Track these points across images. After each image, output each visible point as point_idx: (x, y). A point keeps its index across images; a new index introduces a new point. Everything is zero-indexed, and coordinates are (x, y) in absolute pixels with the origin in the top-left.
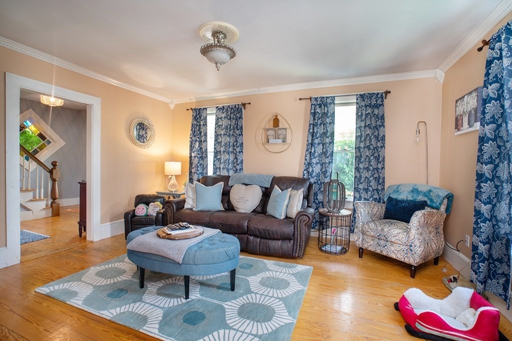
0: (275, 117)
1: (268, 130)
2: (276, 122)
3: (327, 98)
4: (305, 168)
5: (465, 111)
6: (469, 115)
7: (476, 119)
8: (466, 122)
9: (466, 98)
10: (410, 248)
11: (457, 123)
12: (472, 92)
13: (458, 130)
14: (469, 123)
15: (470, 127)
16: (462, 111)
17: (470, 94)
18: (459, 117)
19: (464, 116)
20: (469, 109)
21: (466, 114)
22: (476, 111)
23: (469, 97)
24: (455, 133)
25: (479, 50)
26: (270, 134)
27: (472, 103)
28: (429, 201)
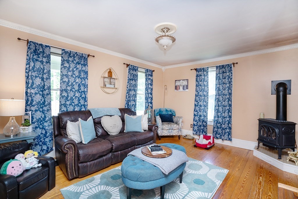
0: (109, 71)
1: (105, 77)
2: (110, 73)
3: (136, 67)
4: (126, 103)
5: (181, 85)
6: (183, 86)
7: (187, 88)
8: (181, 88)
9: (181, 81)
10: (180, 130)
11: (176, 88)
12: (185, 80)
13: (177, 90)
14: (183, 89)
15: (184, 90)
16: (179, 85)
17: (183, 80)
18: (177, 86)
19: (180, 86)
20: (183, 85)
21: (181, 86)
22: (187, 86)
23: (183, 81)
24: (175, 91)
25: (191, 70)
26: (106, 81)
27: (185, 83)
28: (172, 114)
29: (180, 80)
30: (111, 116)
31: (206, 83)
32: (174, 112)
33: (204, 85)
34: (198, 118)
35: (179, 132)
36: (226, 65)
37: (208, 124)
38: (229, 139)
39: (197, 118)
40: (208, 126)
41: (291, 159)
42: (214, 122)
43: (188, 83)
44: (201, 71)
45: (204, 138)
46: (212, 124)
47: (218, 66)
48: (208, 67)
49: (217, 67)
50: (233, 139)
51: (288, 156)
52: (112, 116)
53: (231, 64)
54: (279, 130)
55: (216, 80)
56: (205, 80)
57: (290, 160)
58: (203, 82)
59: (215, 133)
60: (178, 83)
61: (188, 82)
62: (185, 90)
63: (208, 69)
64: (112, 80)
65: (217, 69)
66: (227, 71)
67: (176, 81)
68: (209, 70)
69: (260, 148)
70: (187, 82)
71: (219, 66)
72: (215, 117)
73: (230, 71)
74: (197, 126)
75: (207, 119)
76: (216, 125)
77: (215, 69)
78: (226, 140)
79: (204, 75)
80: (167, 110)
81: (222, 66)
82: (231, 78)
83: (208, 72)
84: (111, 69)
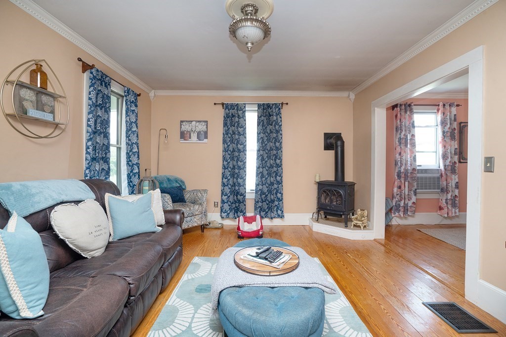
1: (21, 85)
3: (106, 76)
5: (194, 130)
6: (199, 134)
7: (206, 137)
8: (194, 137)
9: (194, 123)
10: (205, 214)
11: (183, 135)
12: (201, 121)
13: (185, 140)
14: (198, 138)
15: (200, 140)
16: (189, 129)
17: (199, 121)
18: (185, 132)
19: (192, 133)
20: (198, 130)
21: (194, 132)
22: (206, 133)
23: (198, 123)
24: (181, 142)
25: (215, 104)
26: (27, 97)
27: (201, 127)
28: (181, 186)
29: (192, 121)
30: (77, 202)
31: (242, 129)
32: (182, 181)
33: (239, 133)
34: (229, 188)
35: (203, 219)
36: (273, 104)
37: (247, 197)
38: (279, 216)
39: (227, 190)
40: (247, 201)
41: (357, 224)
42: (256, 193)
43: (207, 128)
44: (234, 109)
45: (245, 222)
46: (253, 196)
47: (260, 104)
48: (245, 104)
49: (259, 106)
50: (285, 214)
51: (352, 221)
52: (81, 201)
53: (279, 104)
54: (346, 192)
55: (258, 126)
56: (240, 125)
57: (355, 226)
58: (237, 128)
59: (258, 210)
60: (186, 127)
61: (207, 125)
62: (203, 140)
63: (245, 107)
64: (44, 98)
65: (258, 109)
66: (275, 114)
67: (182, 122)
68: (246, 109)
69: (320, 220)
70: (205, 126)
71: (263, 104)
72: (257, 185)
73: (279, 114)
74: (227, 202)
75: (245, 189)
76: (259, 197)
77: (257, 109)
78: (275, 217)
79: (239, 115)
80: (169, 180)
81: (267, 104)
82: (280, 124)
83: (245, 111)
84: (43, 64)
